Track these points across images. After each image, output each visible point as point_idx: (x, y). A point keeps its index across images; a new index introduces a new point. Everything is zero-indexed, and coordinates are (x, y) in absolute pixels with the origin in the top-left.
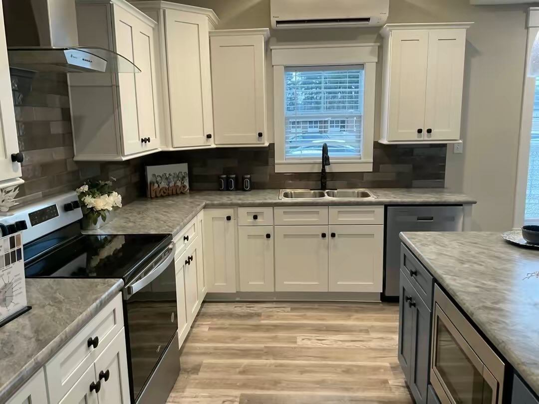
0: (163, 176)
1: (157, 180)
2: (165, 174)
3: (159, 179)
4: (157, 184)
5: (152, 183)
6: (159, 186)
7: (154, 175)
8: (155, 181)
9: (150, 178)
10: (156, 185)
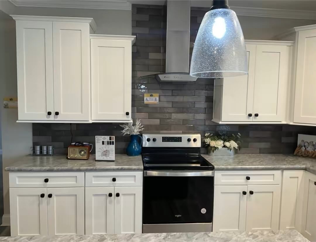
0: (310, 142)
1: (305, 144)
2: (313, 142)
3: (306, 144)
4: (305, 147)
5: (301, 147)
6: (306, 149)
7: (303, 141)
8: (303, 145)
9: (299, 142)
10: (303, 148)
